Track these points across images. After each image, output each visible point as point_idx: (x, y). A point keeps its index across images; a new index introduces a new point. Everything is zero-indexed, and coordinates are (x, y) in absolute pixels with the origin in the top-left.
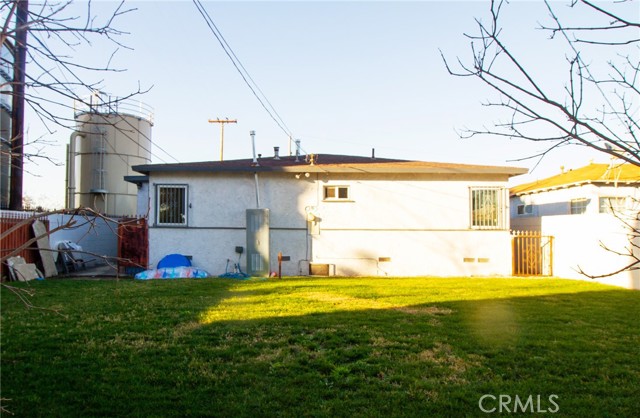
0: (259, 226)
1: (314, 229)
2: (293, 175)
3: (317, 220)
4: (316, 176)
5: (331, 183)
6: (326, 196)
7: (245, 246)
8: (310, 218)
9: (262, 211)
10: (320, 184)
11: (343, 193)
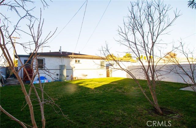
0: (64, 69)
1: (74, 69)
2: (70, 57)
3: (74, 67)
4: (74, 58)
5: (77, 59)
6: (76, 62)
7: (59, 74)
8: (73, 67)
9: (64, 65)
10: (75, 59)
11: (79, 61)
